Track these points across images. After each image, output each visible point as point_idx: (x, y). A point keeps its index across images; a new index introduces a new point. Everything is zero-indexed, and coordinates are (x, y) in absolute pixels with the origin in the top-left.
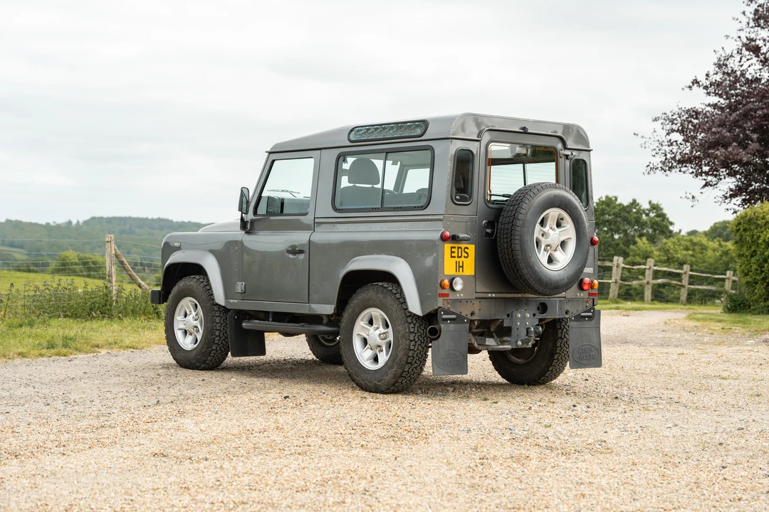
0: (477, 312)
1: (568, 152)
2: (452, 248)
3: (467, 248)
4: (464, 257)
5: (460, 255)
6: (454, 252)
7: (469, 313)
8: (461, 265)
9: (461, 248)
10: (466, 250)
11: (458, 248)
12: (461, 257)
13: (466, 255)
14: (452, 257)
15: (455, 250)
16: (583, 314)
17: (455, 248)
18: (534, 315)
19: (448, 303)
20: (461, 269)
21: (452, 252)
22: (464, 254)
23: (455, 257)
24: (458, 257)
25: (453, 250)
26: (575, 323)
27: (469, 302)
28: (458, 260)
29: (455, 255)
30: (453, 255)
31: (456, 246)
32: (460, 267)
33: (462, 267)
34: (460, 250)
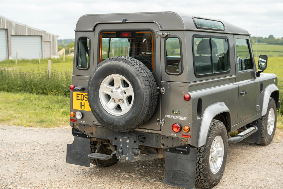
0: (94, 133)
2: (77, 94)
4: (85, 100)
5: (82, 99)
6: (79, 97)
7: (89, 133)
8: (83, 104)
9: (83, 95)
10: (86, 96)
11: (81, 95)
12: (83, 100)
14: (77, 99)
15: (80, 96)
17: (79, 94)
20: (83, 107)
21: (77, 97)
23: (79, 100)
25: (78, 95)
27: (89, 127)
28: (81, 101)
29: (80, 98)
30: (78, 98)
31: (80, 93)
33: (84, 106)
34: (82, 96)
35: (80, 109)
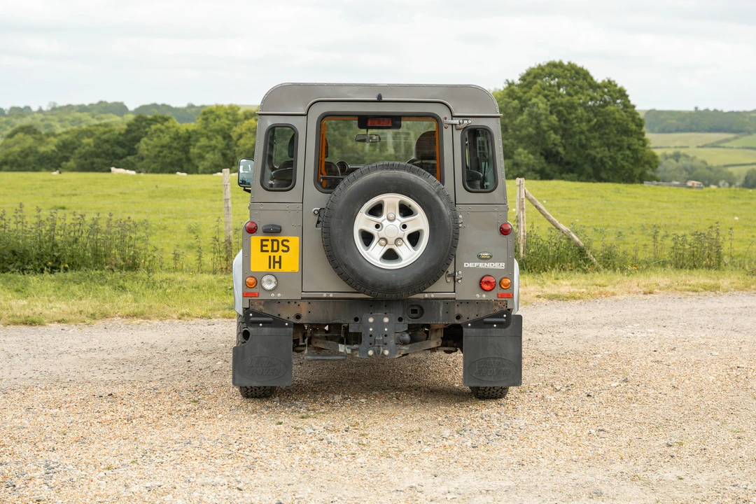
0: (304, 314)
1: (456, 121)
2: (262, 241)
3: (288, 241)
4: (283, 251)
5: (275, 248)
6: (266, 246)
7: (292, 316)
8: (277, 259)
9: (277, 240)
10: (285, 243)
11: (273, 241)
12: (277, 251)
13: (286, 249)
14: (262, 251)
15: (268, 243)
16: (486, 320)
17: (268, 240)
18: (400, 319)
19: (260, 304)
20: (277, 265)
21: (262, 246)
22: (281, 247)
23: (268, 251)
24: (273, 251)
25: (264, 243)
26: (474, 330)
27: (293, 303)
28: (272, 254)
29: (269, 248)
30: (264, 248)
31: (270, 238)
32: (275, 262)
33: (280, 262)
34: (275, 243)
35: (270, 270)
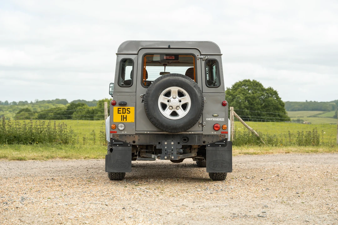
0: (136, 141)
1: (202, 57)
2: (118, 109)
3: (129, 109)
6: (120, 111)
7: (131, 142)
9: (125, 108)
11: (123, 109)
12: (125, 113)
13: (129, 112)
14: (118, 113)
16: (216, 143)
17: (121, 108)
18: (179, 143)
19: (118, 136)
20: (125, 119)
21: (118, 111)
22: (127, 112)
23: (121, 113)
24: (123, 113)
26: (211, 148)
27: (132, 136)
28: (123, 115)
32: (124, 118)
35: (122, 121)
